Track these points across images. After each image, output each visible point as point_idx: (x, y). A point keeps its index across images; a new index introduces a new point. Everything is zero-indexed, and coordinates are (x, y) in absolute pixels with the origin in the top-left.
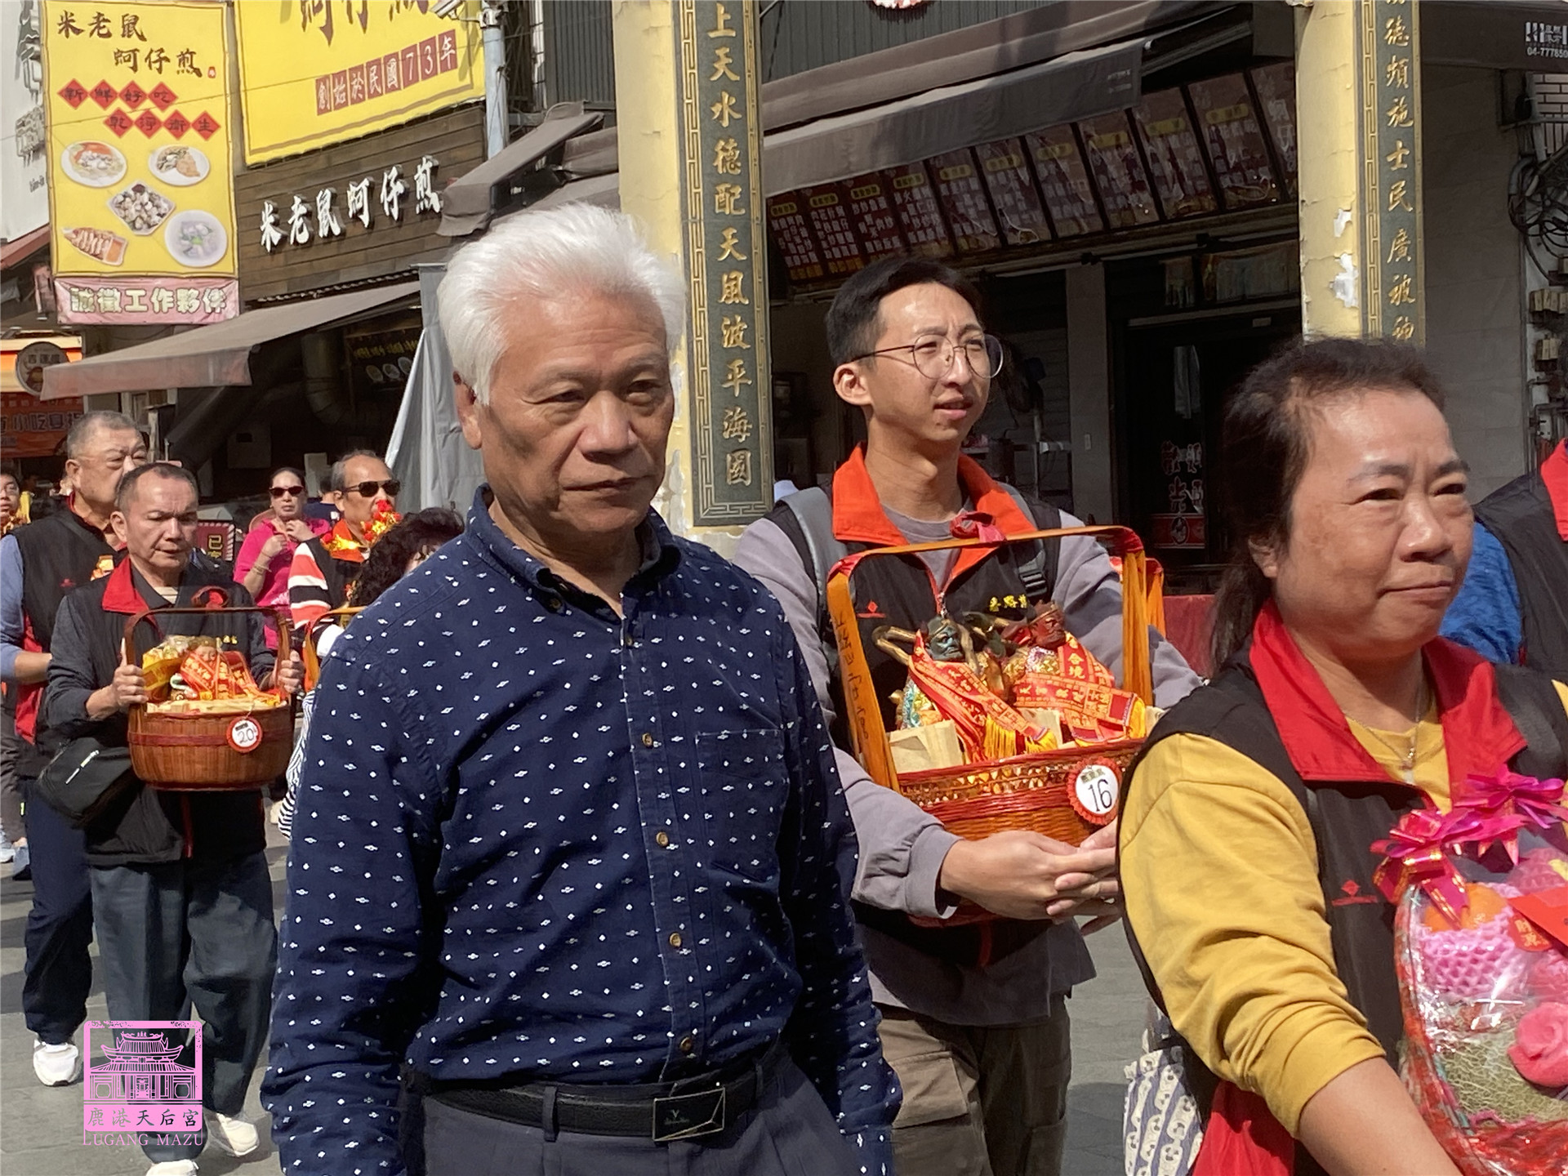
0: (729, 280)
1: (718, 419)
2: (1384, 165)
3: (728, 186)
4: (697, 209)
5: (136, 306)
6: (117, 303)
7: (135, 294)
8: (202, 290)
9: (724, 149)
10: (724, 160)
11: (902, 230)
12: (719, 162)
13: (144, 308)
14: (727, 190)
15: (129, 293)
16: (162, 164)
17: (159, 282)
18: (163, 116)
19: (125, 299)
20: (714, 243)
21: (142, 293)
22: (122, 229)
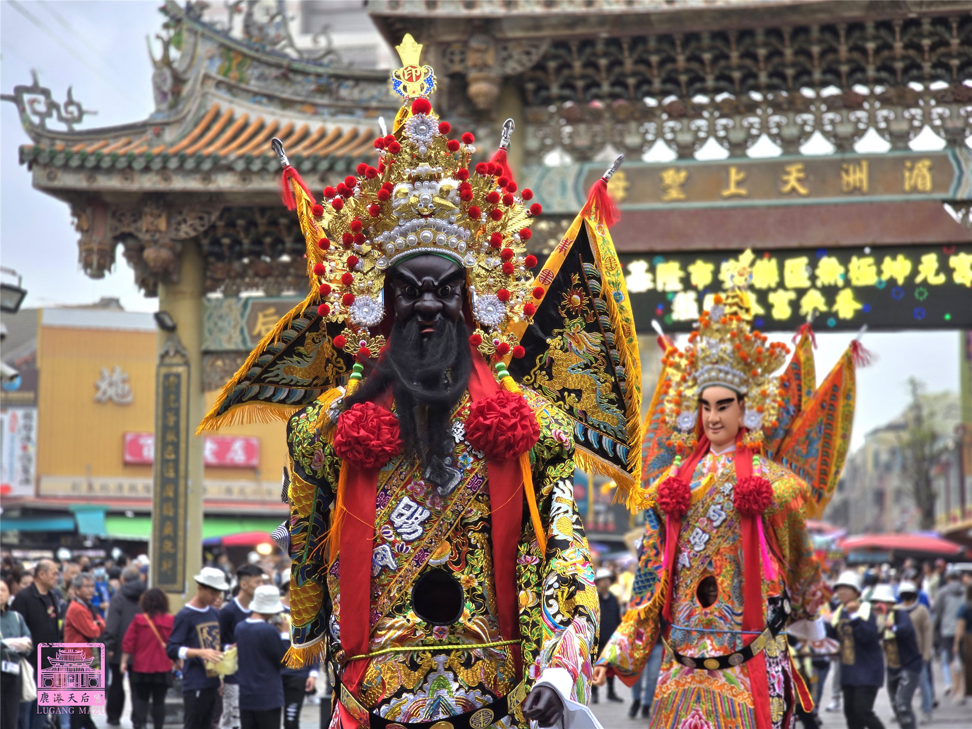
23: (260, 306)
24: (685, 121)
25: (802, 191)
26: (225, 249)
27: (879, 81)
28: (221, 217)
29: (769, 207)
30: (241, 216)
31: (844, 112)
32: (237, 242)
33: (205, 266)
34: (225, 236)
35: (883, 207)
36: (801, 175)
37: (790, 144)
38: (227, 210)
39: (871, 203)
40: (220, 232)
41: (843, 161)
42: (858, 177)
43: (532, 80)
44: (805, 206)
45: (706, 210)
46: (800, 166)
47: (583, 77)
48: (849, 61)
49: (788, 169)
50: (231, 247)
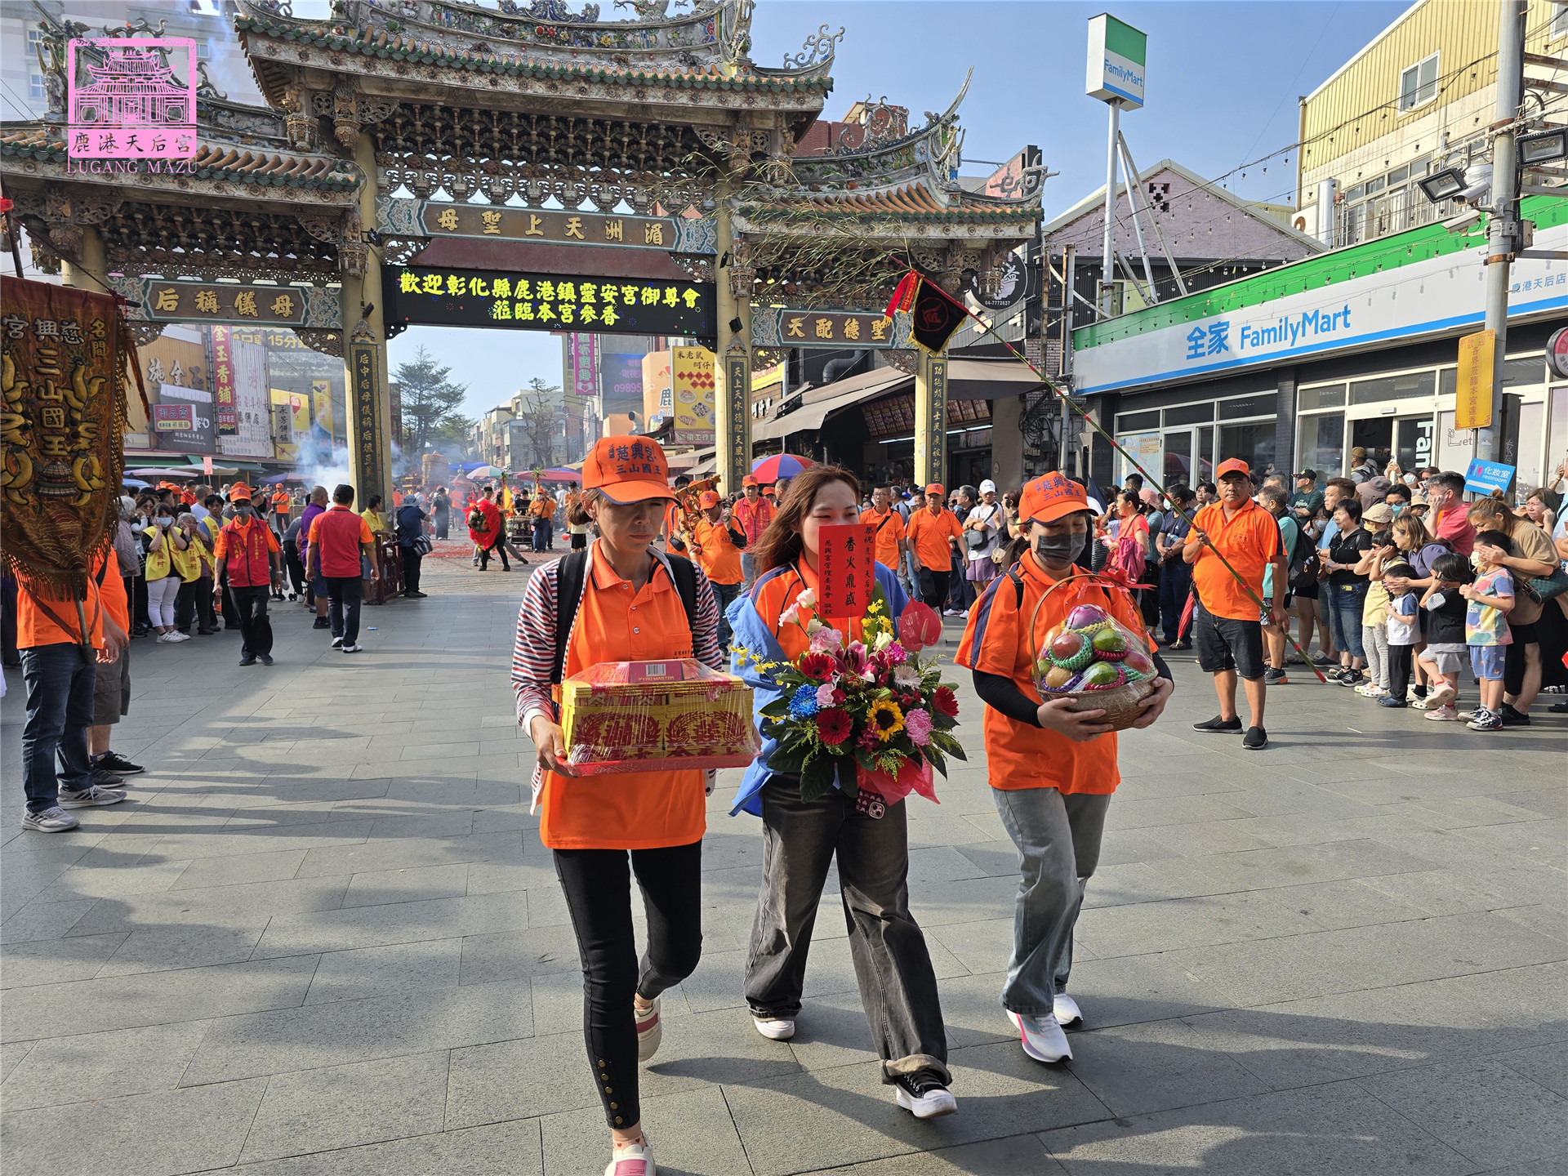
2: (933, 419)
5: (698, 439)
6: (692, 438)
7: (698, 435)
9: (737, 415)
10: (737, 418)
11: (895, 422)
12: (735, 419)
13: (700, 439)
15: (696, 435)
16: (707, 397)
17: (704, 432)
18: (707, 382)
19: (695, 437)
20: (734, 439)
21: (700, 435)
22: (695, 416)
23: (159, 287)
24: (497, 178)
25: (581, 236)
26: (124, 237)
27: (629, 167)
28: (119, 211)
29: (558, 245)
30: (139, 211)
31: (605, 185)
32: (134, 232)
33: (106, 251)
34: (124, 226)
35: (632, 252)
36: (579, 225)
37: (570, 203)
38: (127, 204)
39: (625, 249)
40: (120, 222)
41: (607, 218)
42: (616, 230)
43: (382, 131)
44: (582, 246)
45: (515, 242)
46: (578, 219)
47: (422, 134)
48: (611, 149)
49: (570, 220)
50: (129, 237)
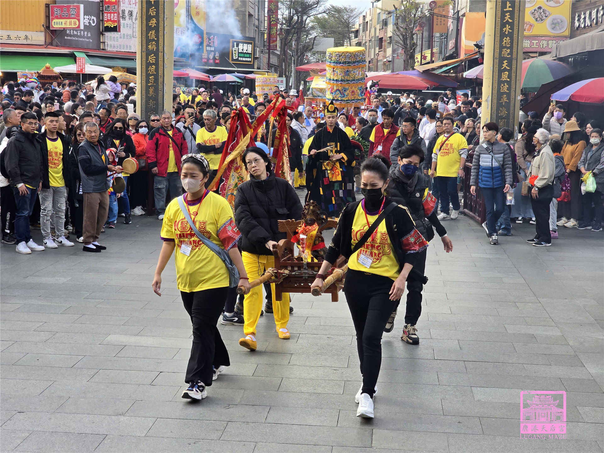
0: (504, 74)
1: (498, 110)
3: (506, 49)
4: (497, 55)
5: (535, 46)
6: (529, 45)
7: (535, 42)
8: (557, 41)
9: (506, 40)
10: (505, 43)
12: (504, 43)
13: (538, 47)
14: (506, 50)
15: (533, 42)
17: (543, 38)
19: (532, 44)
20: (501, 63)
21: (537, 42)
